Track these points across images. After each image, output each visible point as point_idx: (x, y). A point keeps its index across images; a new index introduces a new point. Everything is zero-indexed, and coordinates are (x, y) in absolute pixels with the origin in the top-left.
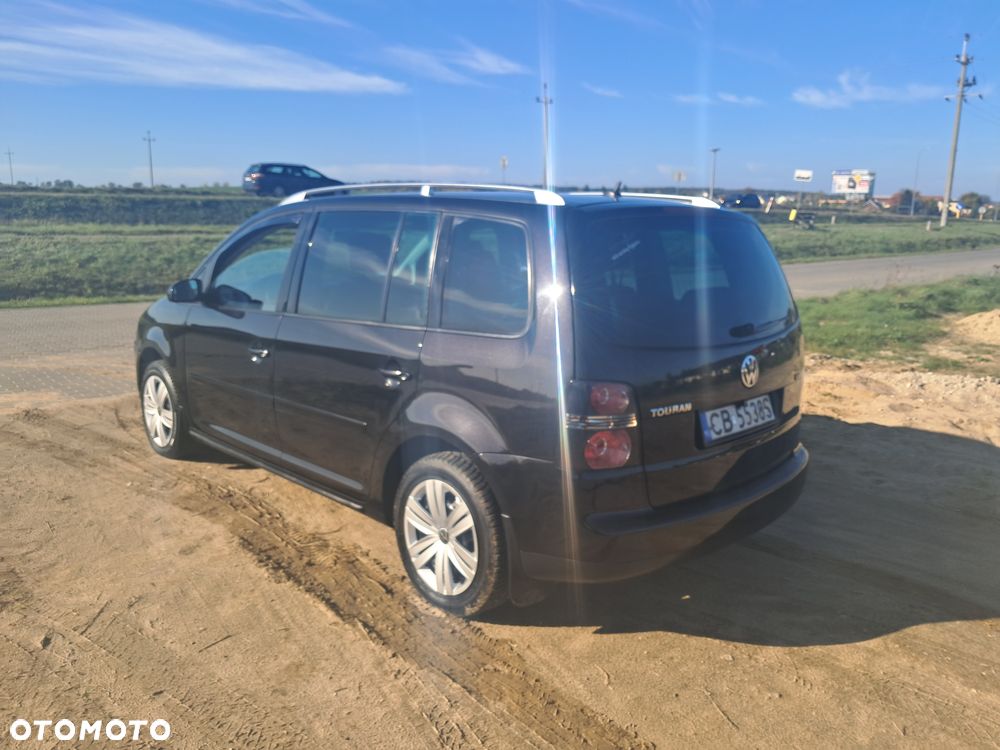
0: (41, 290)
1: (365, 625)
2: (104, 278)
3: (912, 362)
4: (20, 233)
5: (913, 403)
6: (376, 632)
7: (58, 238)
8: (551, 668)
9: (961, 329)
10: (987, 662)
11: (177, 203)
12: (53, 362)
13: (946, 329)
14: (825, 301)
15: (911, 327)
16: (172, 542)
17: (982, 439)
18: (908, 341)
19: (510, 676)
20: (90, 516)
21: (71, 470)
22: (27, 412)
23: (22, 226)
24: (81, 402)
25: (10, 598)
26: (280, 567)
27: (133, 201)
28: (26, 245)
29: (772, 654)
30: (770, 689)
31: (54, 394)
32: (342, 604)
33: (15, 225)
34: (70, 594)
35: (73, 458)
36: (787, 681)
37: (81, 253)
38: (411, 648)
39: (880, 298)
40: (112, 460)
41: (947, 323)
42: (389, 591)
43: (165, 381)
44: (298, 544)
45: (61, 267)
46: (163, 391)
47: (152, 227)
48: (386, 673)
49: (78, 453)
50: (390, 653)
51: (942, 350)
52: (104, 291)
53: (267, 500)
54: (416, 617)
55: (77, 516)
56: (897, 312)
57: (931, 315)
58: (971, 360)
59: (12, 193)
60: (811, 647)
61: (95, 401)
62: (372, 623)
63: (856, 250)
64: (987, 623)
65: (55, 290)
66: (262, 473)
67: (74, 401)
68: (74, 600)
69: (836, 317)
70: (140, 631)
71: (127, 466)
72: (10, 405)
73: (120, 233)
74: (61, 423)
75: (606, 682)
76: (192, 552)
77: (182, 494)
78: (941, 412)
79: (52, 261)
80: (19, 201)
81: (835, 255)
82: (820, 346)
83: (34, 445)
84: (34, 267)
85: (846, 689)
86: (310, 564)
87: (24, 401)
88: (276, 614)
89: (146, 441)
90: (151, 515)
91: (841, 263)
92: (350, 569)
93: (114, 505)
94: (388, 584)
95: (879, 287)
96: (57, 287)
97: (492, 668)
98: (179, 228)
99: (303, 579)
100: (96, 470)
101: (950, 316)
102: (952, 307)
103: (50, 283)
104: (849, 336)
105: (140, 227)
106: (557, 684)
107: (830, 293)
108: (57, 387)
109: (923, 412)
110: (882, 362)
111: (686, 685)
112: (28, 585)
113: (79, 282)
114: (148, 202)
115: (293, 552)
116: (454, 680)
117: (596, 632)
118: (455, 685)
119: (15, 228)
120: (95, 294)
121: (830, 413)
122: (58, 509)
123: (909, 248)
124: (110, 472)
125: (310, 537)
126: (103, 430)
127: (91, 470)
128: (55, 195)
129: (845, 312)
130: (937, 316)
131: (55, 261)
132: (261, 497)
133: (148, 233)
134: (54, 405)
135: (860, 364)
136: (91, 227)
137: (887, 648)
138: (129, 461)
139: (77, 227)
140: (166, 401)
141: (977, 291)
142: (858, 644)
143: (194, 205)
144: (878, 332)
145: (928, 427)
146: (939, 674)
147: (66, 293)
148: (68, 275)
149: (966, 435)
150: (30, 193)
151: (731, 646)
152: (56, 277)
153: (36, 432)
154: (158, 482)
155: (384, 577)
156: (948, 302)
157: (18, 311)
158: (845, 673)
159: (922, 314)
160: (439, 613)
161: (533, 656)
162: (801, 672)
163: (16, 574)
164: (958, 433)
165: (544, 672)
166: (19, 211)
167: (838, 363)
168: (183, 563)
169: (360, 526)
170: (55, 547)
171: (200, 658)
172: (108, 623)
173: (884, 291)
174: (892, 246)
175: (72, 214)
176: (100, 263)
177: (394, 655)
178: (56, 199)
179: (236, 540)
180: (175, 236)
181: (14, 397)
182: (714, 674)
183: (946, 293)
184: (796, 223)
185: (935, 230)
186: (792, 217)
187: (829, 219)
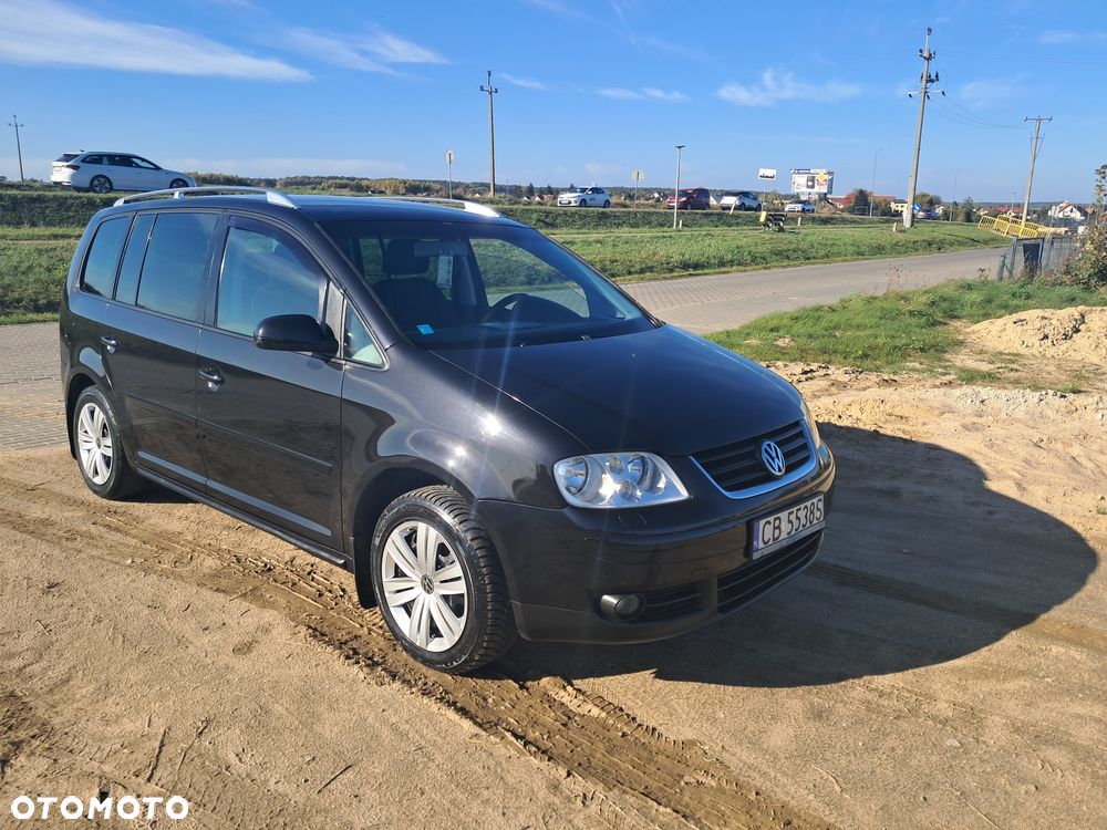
3: (945, 374)
9: (973, 337)
13: (961, 337)
14: (832, 309)
15: (928, 336)
17: (1068, 459)
18: (931, 352)
20: (95, 609)
39: (887, 305)
41: (958, 331)
51: (967, 361)
55: (75, 610)
56: (910, 320)
57: (941, 323)
58: (1001, 371)
69: (850, 327)
77: (205, 570)
82: (845, 358)
93: (120, 592)
95: (879, 294)
101: (957, 324)
102: (956, 314)
104: (871, 348)
107: (833, 301)
121: (901, 435)
122: (45, 601)
127: (70, 544)
129: (858, 320)
130: (945, 324)
135: (895, 378)
141: (974, 296)
144: (898, 342)
156: (950, 309)
159: (932, 322)
167: (873, 377)
173: (886, 297)
179: (302, 629)
183: (944, 299)
184: (766, 225)
185: (901, 231)
186: (762, 219)
187: (794, 220)
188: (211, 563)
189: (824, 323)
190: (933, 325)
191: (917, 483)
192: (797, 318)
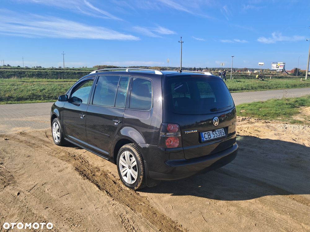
0: (29, 98)
1: (107, 191)
2: (47, 95)
3: (287, 121)
4: (24, 82)
5: (282, 133)
6: (109, 194)
7: (35, 83)
8: (156, 204)
9: (305, 111)
10: (285, 207)
11: (70, 73)
12: (29, 119)
13: (300, 111)
14: (263, 103)
15: (288, 111)
16: (56, 168)
17: (302, 144)
18: (287, 115)
19: (145, 206)
20: (35, 161)
21: (31, 149)
22: (21, 133)
23: (25, 79)
24: (36, 130)
25: (11, 182)
26: (85, 176)
27: (57, 72)
28: (25, 85)
29: (222, 203)
30: (219, 212)
31: (29, 128)
32: (101, 186)
33: (23, 79)
34: (27, 182)
35: (32, 145)
36: (224, 210)
37: (41, 87)
38: (118, 198)
39: (281, 102)
40: (43, 146)
41: (301, 109)
42: (115, 183)
43: (58, 124)
44: (92, 170)
45: (35, 92)
46: (57, 127)
47: (62, 80)
48: (110, 204)
49: (34, 144)
50: (112, 199)
51: (298, 118)
52: (47, 98)
53: (85, 158)
54: (121, 190)
55: (31, 161)
56: (285, 106)
57: (296, 107)
58: (306, 121)
59: (22, 70)
60: (233, 201)
61: (40, 130)
62: (108, 191)
63: (277, 87)
64: (288, 196)
65: (33, 98)
66: (84, 150)
67: (34, 130)
68: (28, 183)
69: (265, 107)
70: (44, 192)
71: (47, 148)
72: (16, 131)
73: (53, 82)
74: (30, 136)
75: (171, 208)
76: (61, 171)
77: (61, 156)
78: (290, 136)
79: (32, 90)
80: (24, 72)
81: (270, 88)
83: (22, 142)
84: (27, 91)
85: (241, 213)
86: (94, 175)
87: (20, 130)
88: (82, 188)
89: (53, 141)
90: (52, 161)
91: (272, 91)
92: (105, 177)
93: (42, 159)
94: (115, 181)
95: (280, 98)
96: (34, 97)
97: (140, 204)
98: (70, 80)
99: (91, 179)
100: (38, 149)
101: (302, 107)
102: (303, 104)
103: (32, 96)
104: (268, 113)
105: (59, 80)
106: (157, 208)
107: (264, 100)
108: (30, 126)
109: (285, 136)
110: (277, 121)
111: (194, 210)
112: (16, 179)
113: (40, 96)
114: (61, 73)
115: (90, 172)
116: (128, 207)
117: (171, 195)
118: (129, 208)
119: (23, 80)
120: (44, 99)
121: (256, 136)
122: (26, 159)
123: (295, 86)
124: (42, 149)
125: (95, 168)
126: (41, 138)
127: (37, 149)
128: (35, 70)
129: (268, 106)
130: (298, 107)
131: (34, 90)
132: (83, 157)
133: (61, 82)
134: (29, 131)
135: (270, 121)
136: (44, 80)
137: (256, 202)
138: (48, 146)
139: (40, 80)
140: (58, 130)
142: (247, 200)
143: (75, 73)
144: (278, 112)
145: (285, 140)
146: (270, 210)
147: (36, 99)
148: (37, 94)
149: (297, 143)
150: (28, 70)
151: (210, 200)
152: (33, 95)
153: (23, 138)
154: (55, 152)
155: (114, 179)
156: (302, 103)
157: (22, 104)
158: (242, 208)
159: (293, 106)
160: (128, 189)
161: (152, 201)
162: (229, 208)
163: (13, 176)
164: (294, 142)
165: (154, 205)
166: (24, 75)
167: (263, 121)
168: (59, 174)
169: (110, 165)
170: (24, 169)
171: (60, 199)
172: (36, 189)
173: (282, 99)
174: (289, 86)
175: (40, 76)
176: (46, 90)
177: (113, 200)
178: (35, 72)
179: (74, 168)
180: (68, 82)
181: (18, 128)
182: (203, 207)
183: (302, 100)
184: (258, 78)
185: (303, 81)
186: (257, 77)
187: (269, 77)
188: (63, 154)
189: (258, 106)
190: (293, 107)
191: (251, 148)
192: (250, 105)
